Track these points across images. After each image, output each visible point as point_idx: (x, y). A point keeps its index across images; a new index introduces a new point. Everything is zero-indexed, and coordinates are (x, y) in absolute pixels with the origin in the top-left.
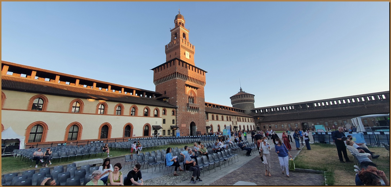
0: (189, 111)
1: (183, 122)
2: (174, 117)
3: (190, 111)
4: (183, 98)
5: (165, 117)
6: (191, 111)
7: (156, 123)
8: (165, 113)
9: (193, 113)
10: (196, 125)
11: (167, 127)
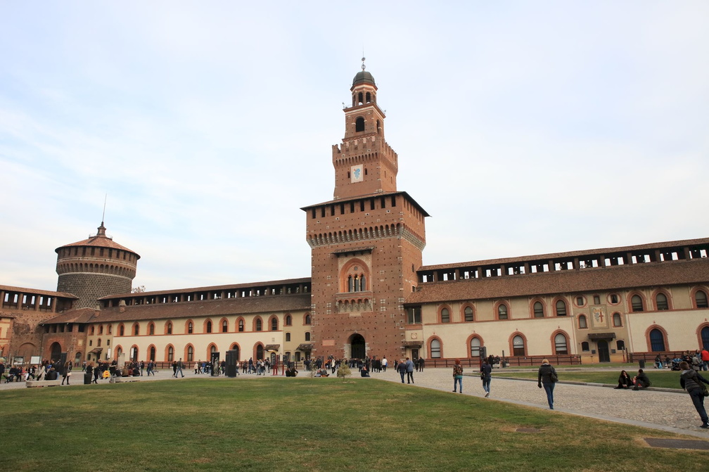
0: (342, 311)
1: (327, 335)
2: (308, 328)
3: (345, 310)
4: (329, 285)
5: (288, 329)
6: (348, 311)
7: (273, 341)
8: (288, 322)
9: (355, 314)
10: (366, 340)
11: (292, 347)
